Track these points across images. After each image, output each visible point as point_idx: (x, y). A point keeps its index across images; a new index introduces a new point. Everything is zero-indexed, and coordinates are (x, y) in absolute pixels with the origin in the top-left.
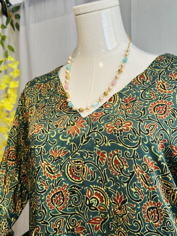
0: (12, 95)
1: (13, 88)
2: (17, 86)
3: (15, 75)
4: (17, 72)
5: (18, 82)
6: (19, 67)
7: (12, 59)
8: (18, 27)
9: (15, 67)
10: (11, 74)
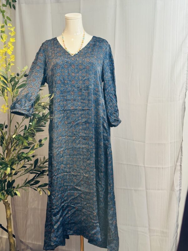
0: (11, 46)
1: (12, 42)
3: (12, 35)
4: (14, 33)
5: (14, 39)
6: (15, 30)
7: (11, 25)
8: (14, 8)
9: (12, 29)
10: (10, 34)
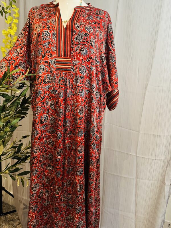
0: (14, 27)
1: (15, 23)
2: (18, 22)
3: (16, 16)
4: (18, 14)
5: (18, 20)
7: (15, 7)
9: (16, 11)
10: (14, 15)
